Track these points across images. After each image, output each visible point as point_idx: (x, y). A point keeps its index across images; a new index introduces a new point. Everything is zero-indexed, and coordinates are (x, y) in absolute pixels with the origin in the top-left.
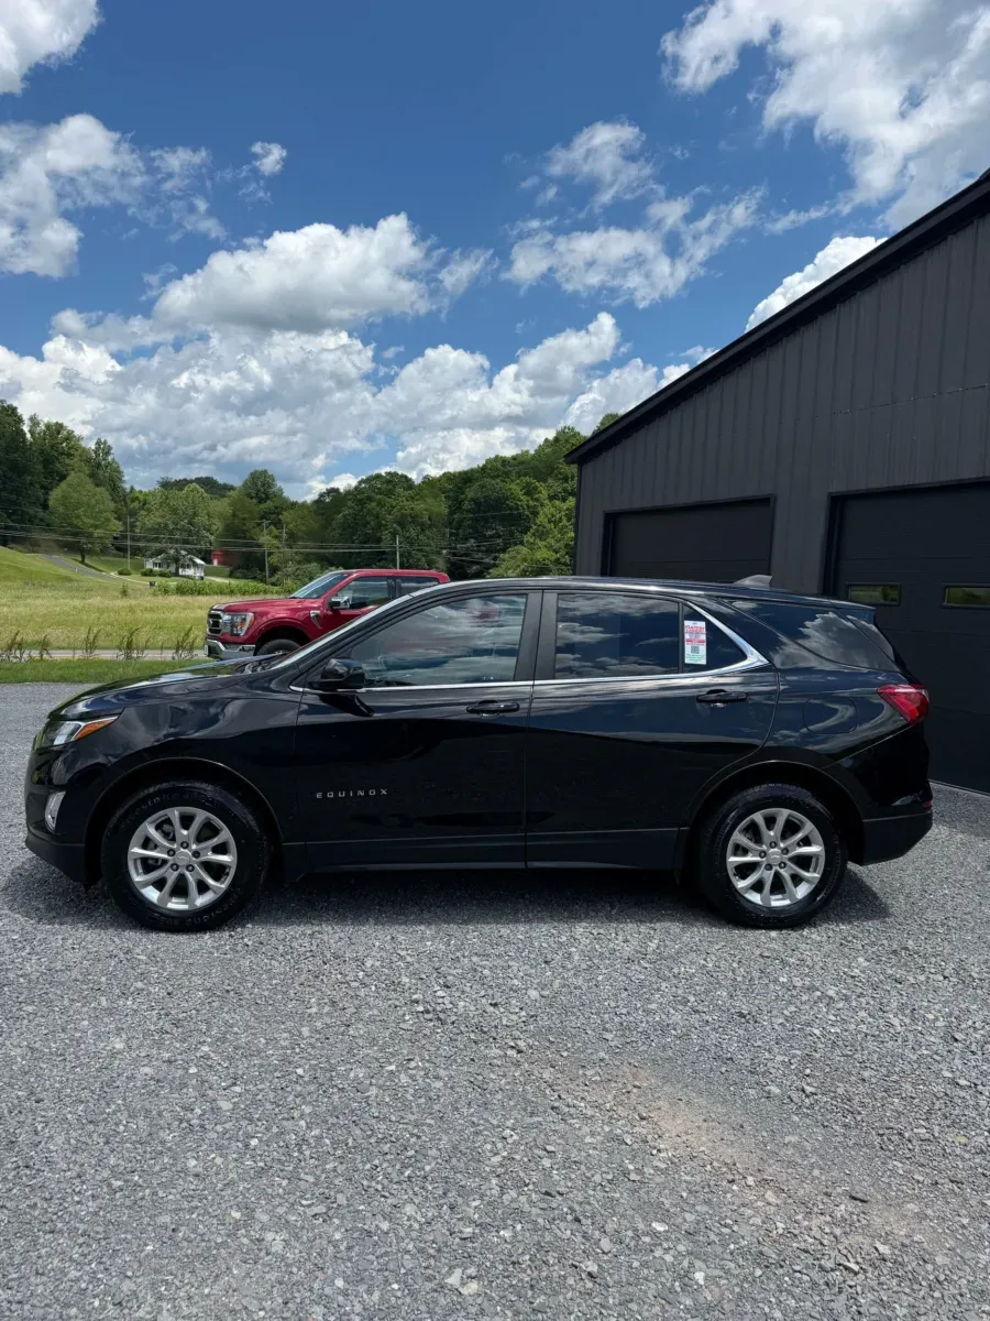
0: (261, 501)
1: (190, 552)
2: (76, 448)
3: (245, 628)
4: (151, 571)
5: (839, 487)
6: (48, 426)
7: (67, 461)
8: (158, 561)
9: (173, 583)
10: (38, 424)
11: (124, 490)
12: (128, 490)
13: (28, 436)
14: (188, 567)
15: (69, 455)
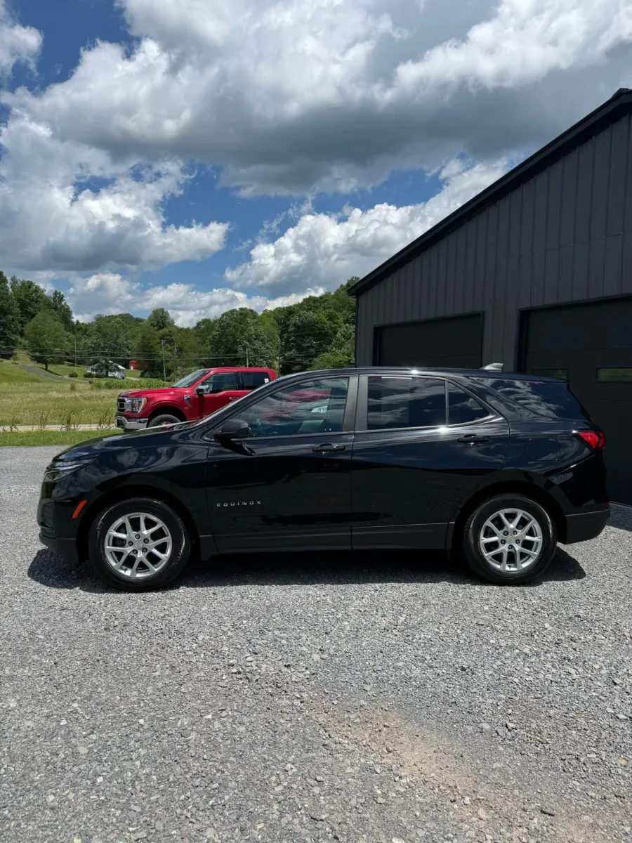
0: (160, 328)
1: (115, 361)
2: (42, 297)
3: (141, 408)
4: (90, 374)
5: (526, 305)
6: (23, 283)
7: (36, 305)
8: (95, 368)
9: (103, 381)
10: (17, 282)
11: (72, 322)
12: (75, 323)
13: (10, 290)
14: (114, 371)
15: (37, 302)
